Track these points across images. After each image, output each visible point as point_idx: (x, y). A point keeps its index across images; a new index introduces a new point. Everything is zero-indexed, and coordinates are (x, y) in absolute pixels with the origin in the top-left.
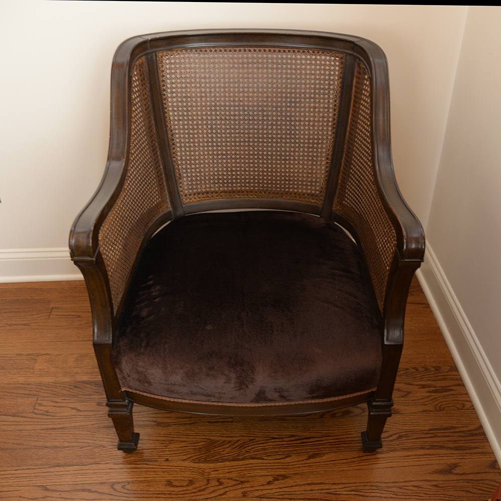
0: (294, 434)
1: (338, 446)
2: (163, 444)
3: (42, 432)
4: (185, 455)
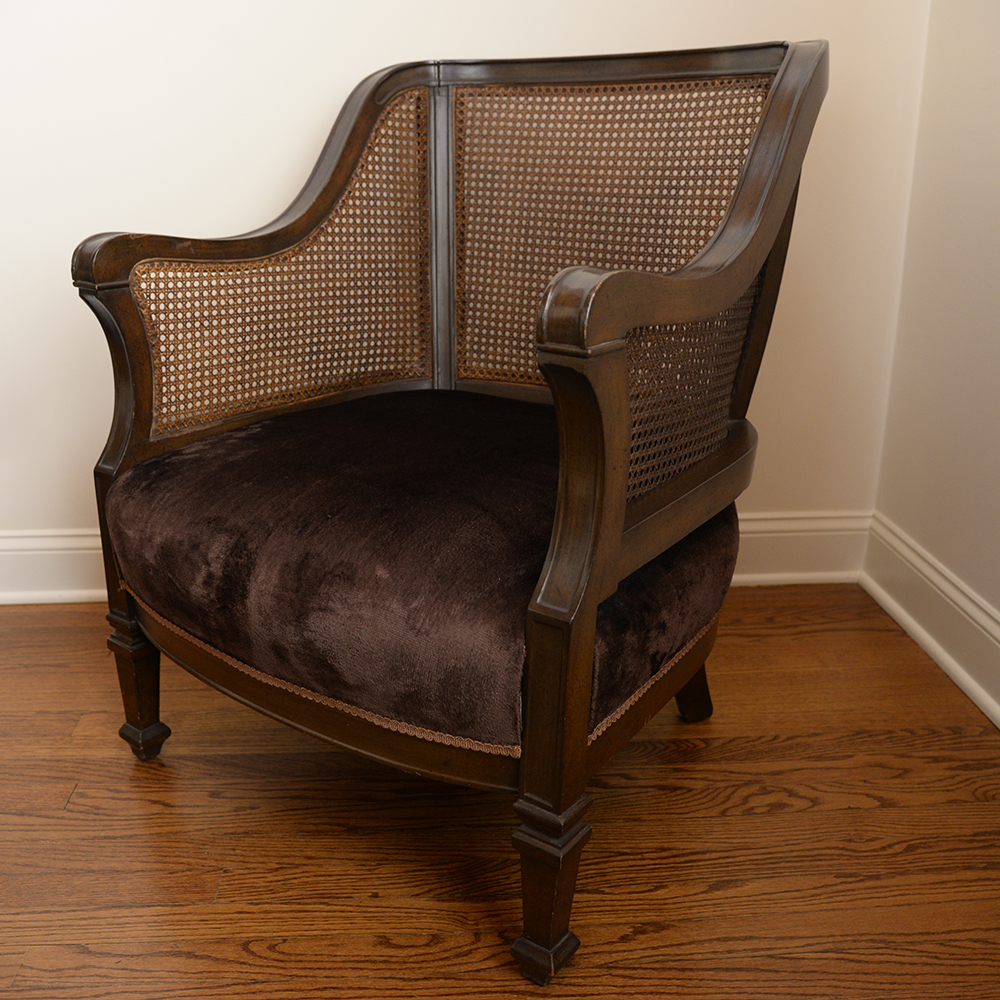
0: (666, 845)
1: (772, 866)
2: (364, 865)
3: (83, 843)
4: (417, 886)
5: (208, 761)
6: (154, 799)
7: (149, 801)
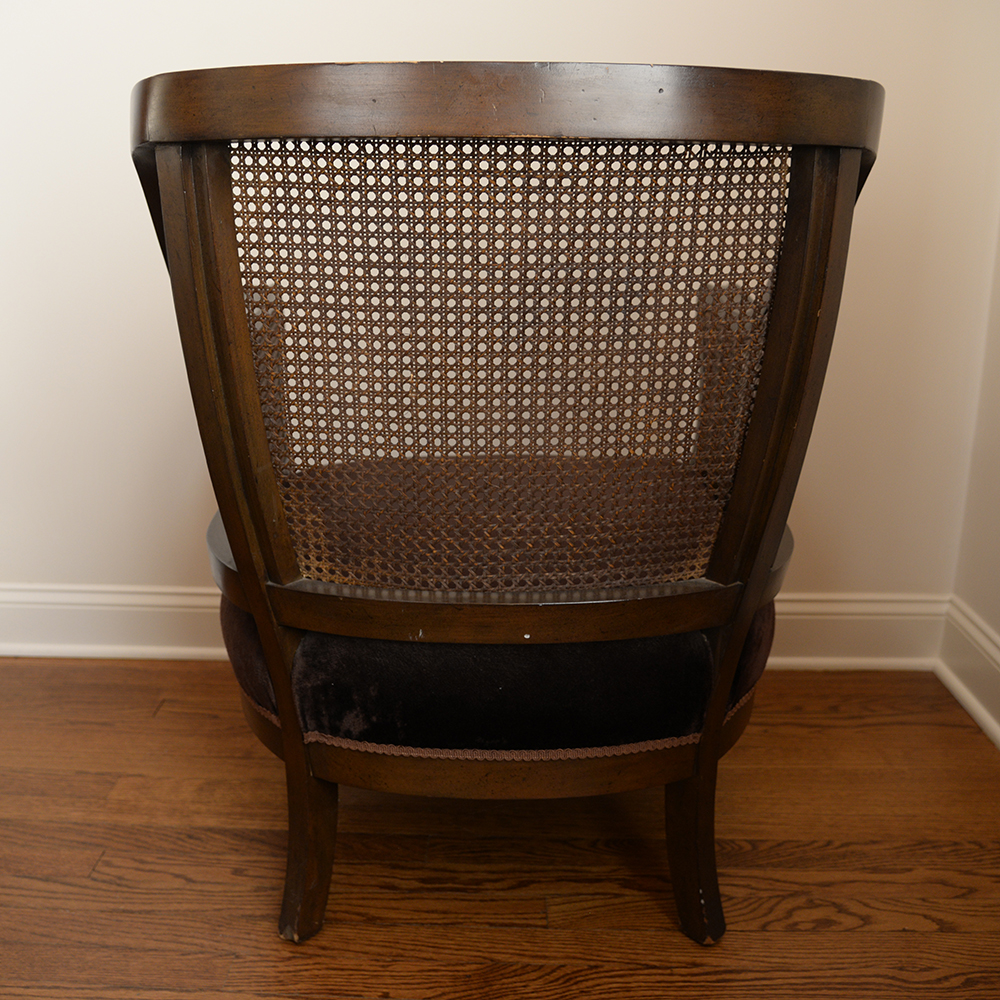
0: (698, 960)
1: (812, 992)
4: (430, 988)
5: (236, 835)
6: (177, 872)
7: (172, 874)
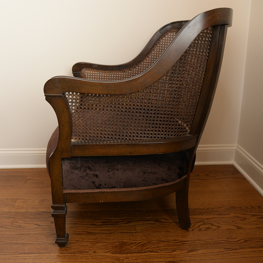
0: (176, 239)
1: (206, 245)
2: (92, 243)
3: (16, 235)
4: (107, 249)
6: (36, 223)
7: (34, 224)
